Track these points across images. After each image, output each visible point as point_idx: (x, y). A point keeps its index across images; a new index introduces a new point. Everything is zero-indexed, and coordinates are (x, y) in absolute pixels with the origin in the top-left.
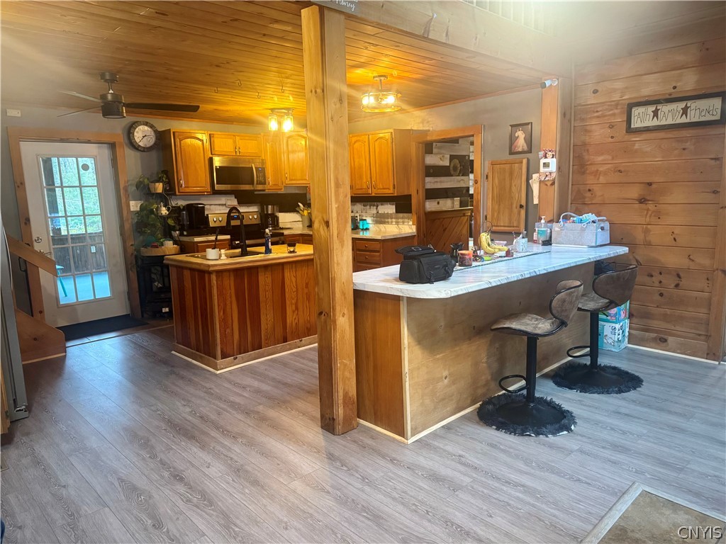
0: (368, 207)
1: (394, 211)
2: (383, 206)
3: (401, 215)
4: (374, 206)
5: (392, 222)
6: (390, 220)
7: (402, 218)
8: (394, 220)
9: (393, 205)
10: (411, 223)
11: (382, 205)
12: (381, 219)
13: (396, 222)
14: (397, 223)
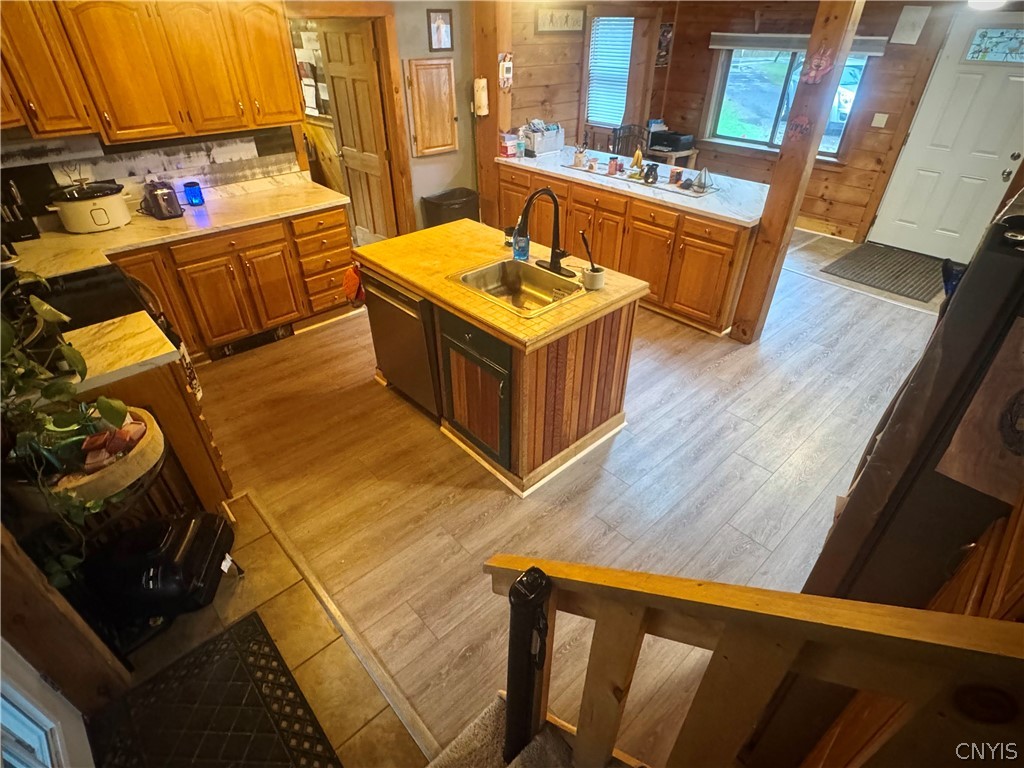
0: (182, 155)
1: (256, 153)
2: (223, 149)
3: (272, 158)
4: (199, 150)
5: (254, 175)
6: (248, 172)
7: (276, 163)
8: (257, 170)
9: (250, 141)
10: (296, 168)
11: (220, 146)
12: (225, 175)
13: (263, 173)
14: (266, 174)
